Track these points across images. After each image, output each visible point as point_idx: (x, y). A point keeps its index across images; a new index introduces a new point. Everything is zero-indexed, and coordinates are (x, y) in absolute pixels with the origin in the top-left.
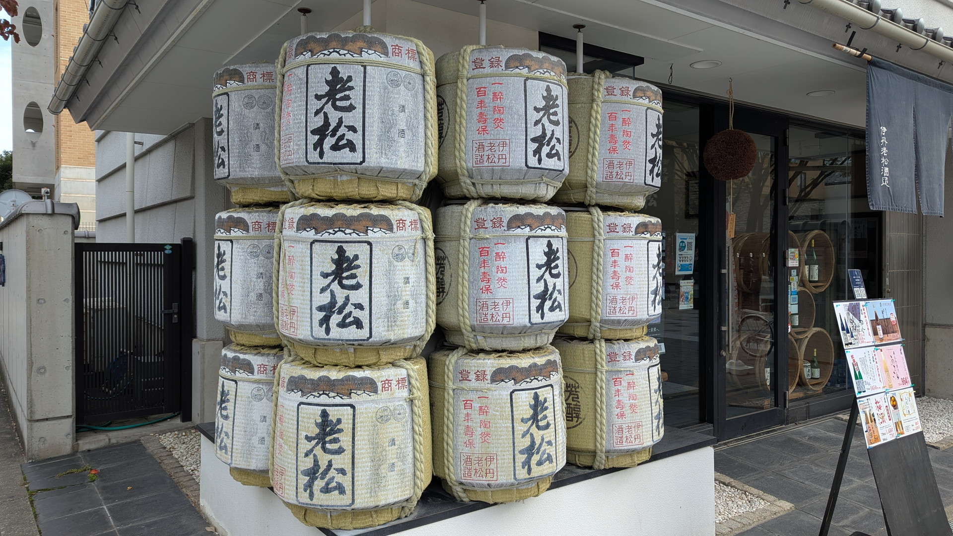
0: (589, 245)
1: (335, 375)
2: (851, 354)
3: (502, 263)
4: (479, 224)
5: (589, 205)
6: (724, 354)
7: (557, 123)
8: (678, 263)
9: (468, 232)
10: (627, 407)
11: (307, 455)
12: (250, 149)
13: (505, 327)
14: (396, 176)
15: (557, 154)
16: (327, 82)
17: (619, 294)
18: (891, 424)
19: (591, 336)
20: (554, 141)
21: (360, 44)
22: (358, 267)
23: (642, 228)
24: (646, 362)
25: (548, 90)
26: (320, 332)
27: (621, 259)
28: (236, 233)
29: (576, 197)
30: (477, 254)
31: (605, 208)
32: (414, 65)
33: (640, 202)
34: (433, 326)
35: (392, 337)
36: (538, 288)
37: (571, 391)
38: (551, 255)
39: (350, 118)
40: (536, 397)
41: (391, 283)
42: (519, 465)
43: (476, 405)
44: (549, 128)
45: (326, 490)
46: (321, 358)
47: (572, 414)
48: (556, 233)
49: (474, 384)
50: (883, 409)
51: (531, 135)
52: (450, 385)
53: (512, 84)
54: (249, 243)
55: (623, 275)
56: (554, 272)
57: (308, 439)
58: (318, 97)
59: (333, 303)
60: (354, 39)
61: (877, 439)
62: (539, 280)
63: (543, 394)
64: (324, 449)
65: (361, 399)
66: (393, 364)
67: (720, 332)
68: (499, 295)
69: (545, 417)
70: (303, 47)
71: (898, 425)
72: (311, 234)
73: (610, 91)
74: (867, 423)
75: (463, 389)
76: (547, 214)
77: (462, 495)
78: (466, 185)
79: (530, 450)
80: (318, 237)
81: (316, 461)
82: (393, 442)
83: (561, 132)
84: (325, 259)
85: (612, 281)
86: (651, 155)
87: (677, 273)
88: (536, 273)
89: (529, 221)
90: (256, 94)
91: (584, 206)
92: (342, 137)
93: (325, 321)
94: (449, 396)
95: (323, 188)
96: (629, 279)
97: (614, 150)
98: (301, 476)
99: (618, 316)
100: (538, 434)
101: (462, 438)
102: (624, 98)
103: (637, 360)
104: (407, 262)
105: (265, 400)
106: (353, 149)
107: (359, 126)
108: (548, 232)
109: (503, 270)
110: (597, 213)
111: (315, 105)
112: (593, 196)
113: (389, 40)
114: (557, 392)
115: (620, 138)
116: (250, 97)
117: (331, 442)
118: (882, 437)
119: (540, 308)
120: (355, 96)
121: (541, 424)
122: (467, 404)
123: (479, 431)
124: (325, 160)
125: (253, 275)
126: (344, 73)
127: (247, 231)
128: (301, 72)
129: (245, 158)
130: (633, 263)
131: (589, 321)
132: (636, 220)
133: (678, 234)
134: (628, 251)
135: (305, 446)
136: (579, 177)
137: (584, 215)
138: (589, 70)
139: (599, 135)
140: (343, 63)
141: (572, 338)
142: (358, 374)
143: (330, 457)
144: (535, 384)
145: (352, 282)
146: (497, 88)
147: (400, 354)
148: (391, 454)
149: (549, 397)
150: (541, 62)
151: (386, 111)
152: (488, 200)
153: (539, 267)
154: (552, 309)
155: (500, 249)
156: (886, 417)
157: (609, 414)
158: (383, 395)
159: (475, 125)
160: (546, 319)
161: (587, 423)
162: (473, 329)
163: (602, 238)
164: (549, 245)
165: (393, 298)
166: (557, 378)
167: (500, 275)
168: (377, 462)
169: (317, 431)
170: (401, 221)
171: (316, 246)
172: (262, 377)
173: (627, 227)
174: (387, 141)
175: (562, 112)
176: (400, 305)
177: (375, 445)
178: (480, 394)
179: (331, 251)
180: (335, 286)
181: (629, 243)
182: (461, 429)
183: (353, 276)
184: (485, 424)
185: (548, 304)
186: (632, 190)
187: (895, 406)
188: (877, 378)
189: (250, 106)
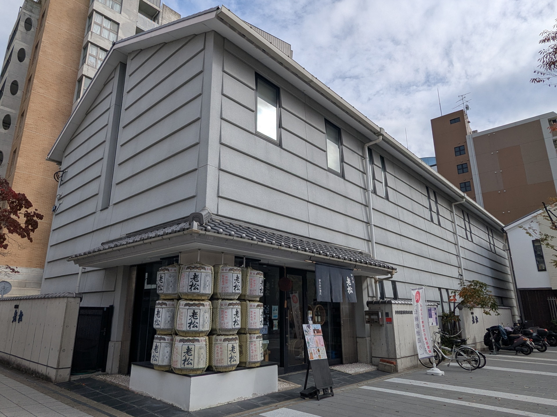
0: (245, 310)
1: (191, 338)
2: (307, 337)
3: (226, 314)
4: (222, 305)
5: (246, 300)
6: (287, 344)
7: (239, 282)
8: (273, 315)
9: (219, 307)
10: (254, 351)
11: (184, 356)
12: (169, 287)
13: (226, 329)
14: (205, 295)
15: (239, 289)
16: (194, 276)
17: (252, 322)
18: (317, 355)
19: (246, 333)
20: (238, 286)
21: (201, 268)
22: (197, 314)
23: (258, 306)
24: (259, 339)
25: (237, 275)
26: (188, 329)
27: (253, 314)
28: (164, 306)
29: (243, 298)
30: (221, 312)
31: (250, 301)
32: (210, 272)
33: (258, 299)
34: (211, 329)
35: (203, 330)
36: (234, 320)
37: (240, 346)
38: (237, 312)
39: (197, 283)
40: (233, 345)
41: (203, 318)
42: (229, 361)
43: (219, 347)
44: (237, 284)
45: (188, 364)
46: (187, 335)
47: (241, 352)
48: (238, 307)
49: (219, 342)
50: (315, 351)
51: (233, 285)
52: (214, 343)
53: (230, 274)
54: (167, 309)
55: (253, 317)
56: (238, 316)
57: (184, 353)
58: (191, 279)
59: (192, 322)
60: (200, 267)
61: (313, 358)
62: (234, 318)
63: (235, 345)
64: (188, 355)
65: (196, 344)
66: (202, 337)
67: (286, 337)
68: (226, 321)
69: (235, 350)
70: (188, 268)
71: (319, 356)
72: (188, 307)
73: (251, 273)
74: (310, 354)
75: (216, 343)
76: (236, 303)
77: (215, 369)
78: (219, 296)
79: (231, 358)
80: (189, 308)
81: (186, 357)
82: (202, 354)
83: (240, 284)
84: (190, 313)
85: (251, 319)
86: (260, 288)
87: (273, 318)
88: (234, 316)
89: (233, 304)
90: (172, 274)
91: (245, 300)
92: (196, 287)
93: (190, 326)
94: (213, 345)
95: (190, 297)
96: (255, 318)
97: (252, 287)
98: (182, 361)
99: (252, 327)
100: (233, 354)
101: (216, 355)
102: (254, 275)
103: (256, 339)
104: (207, 313)
105: (168, 347)
106: (198, 289)
107: (199, 285)
108: (237, 307)
109: (226, 315)
110: (248, 302)
111: (190, 280)
112: (247, 298)
113: (206, 267)
114: (237, 345)
115: (253, 284)
116: (170, 275)
117: (189, 353)
118: (314, 358)
119: (234, 324)
120: (199, 279)
121: (234, 352)
122: (217, 347)
123: (220, 353)
124: (192, 291)
125: (168, 316)
126: (197, 274)
127: (167, 306)
128: (188, 273)
129: (168, 289)
130: (256, 314)
131: (245, 329)
132: (256, 304)
133: (273, 306)
134: (255, 311)
135: (184, 354)
136: (244, 293)
137: (244, 302)
138: (247, 266)
139: (248, 284)
140: (197, 272)
141: (241, 333)
142: (196, 338)
143: (189, 356)
144: (233, 342)
145: (196, 318)
146: (227, 275)
147: (204, 334)
148: (202, 357)
149: (236, 345)
150: (236, 270)
151: (205, 281)
152: (223, 299)
153: (234, 315)
154: (237, 325)
155: (226, 311)
156: (316, 353)
157: (250, 352)
158: (201, 343)
159: (222, 283)
160: (236, 327)
161: (244, 355)
162: (219, 329)
163: (249, 308)
164: (237, 310)
165: (204, 321)
166: (237, 341)
167: (226, 317)
168: (199, 358)
169: (187, 351)
170: (206, 305)
171: (189, 310)
172: (168, 341)
173: (254, 306)
174: (204, 288)
175: (240, 280)
176: (205, 323)
177: (199, 354)
178: (220, 344)
179: (192, 311)
180: (192, 319)
181: (255, 309)
182: (216, 353)
183: (196, 316)
184: (221, 351)
185: (236, 324)
186: (256, 297)
187: (319, 351)
188: (314, 344)
189: (170, 277)
